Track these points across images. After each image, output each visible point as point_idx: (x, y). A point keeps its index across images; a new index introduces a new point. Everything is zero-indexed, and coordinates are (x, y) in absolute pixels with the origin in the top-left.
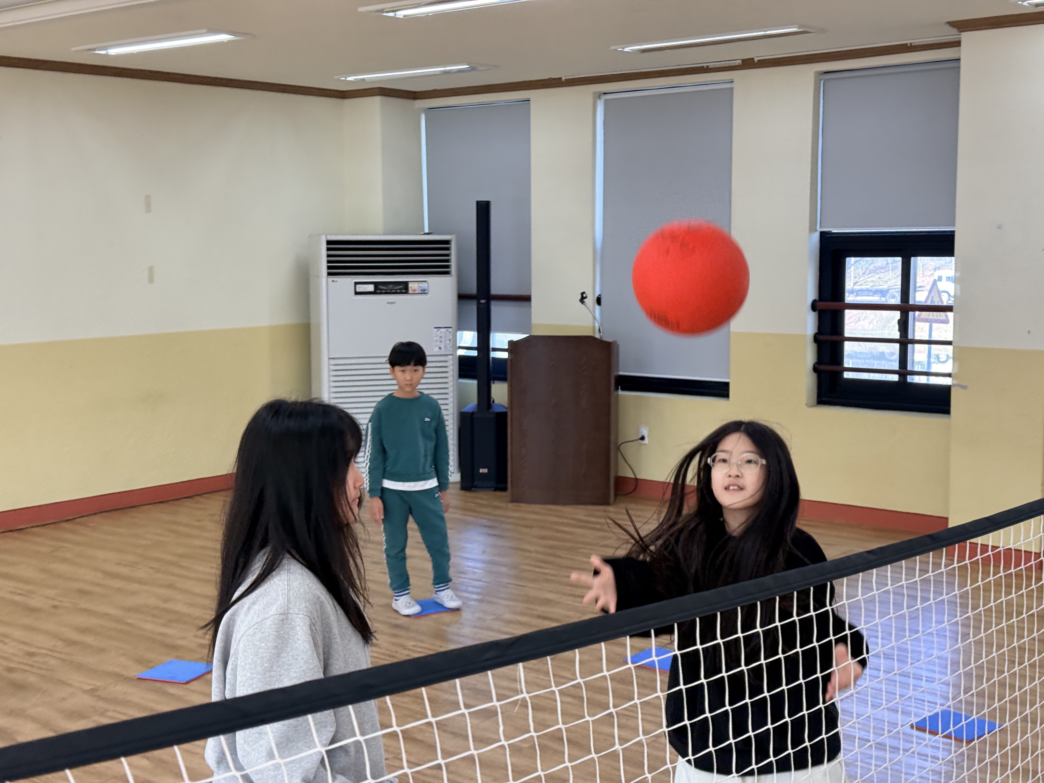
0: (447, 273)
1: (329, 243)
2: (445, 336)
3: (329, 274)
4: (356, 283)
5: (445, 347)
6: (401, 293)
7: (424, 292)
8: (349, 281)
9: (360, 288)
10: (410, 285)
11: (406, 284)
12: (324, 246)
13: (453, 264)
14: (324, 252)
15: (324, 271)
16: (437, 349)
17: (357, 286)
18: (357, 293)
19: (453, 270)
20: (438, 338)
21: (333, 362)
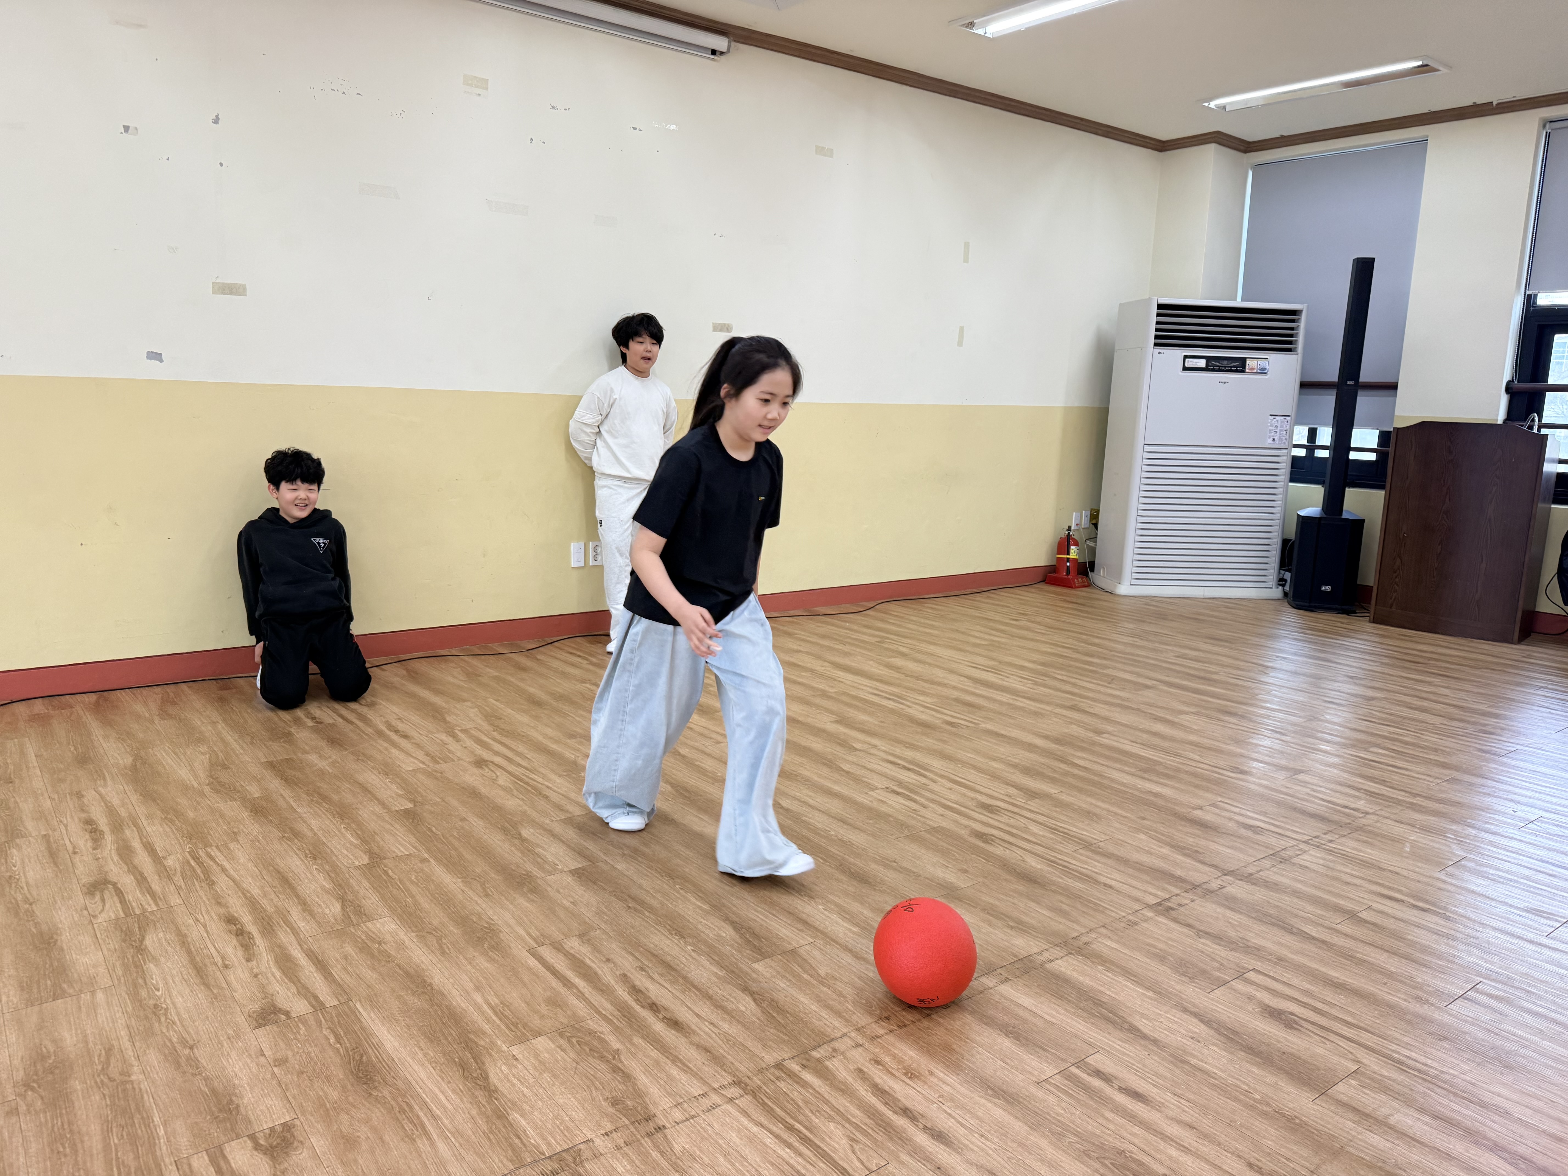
0: (1289, 350)
1: (1160, 306)
2: (1282, 427)
3: (1156, 345)
4: (1186, 357)
5: (1280, 439)
6: (1237, 371)
7: (1263, 371)
8: (1180, 353)
9: (1190, 363)
10: (1248, 362)
11: (1244, 360)
12: (1155, 311)
13: (1301, 339)
14: (1154, 318)
15: (1152, 340)
16: (1270, 441)
17: (1187, 360)
18: (1185, 369)
19: (1300, 346)
20: (1273, 428)
21: (1148, 448)
